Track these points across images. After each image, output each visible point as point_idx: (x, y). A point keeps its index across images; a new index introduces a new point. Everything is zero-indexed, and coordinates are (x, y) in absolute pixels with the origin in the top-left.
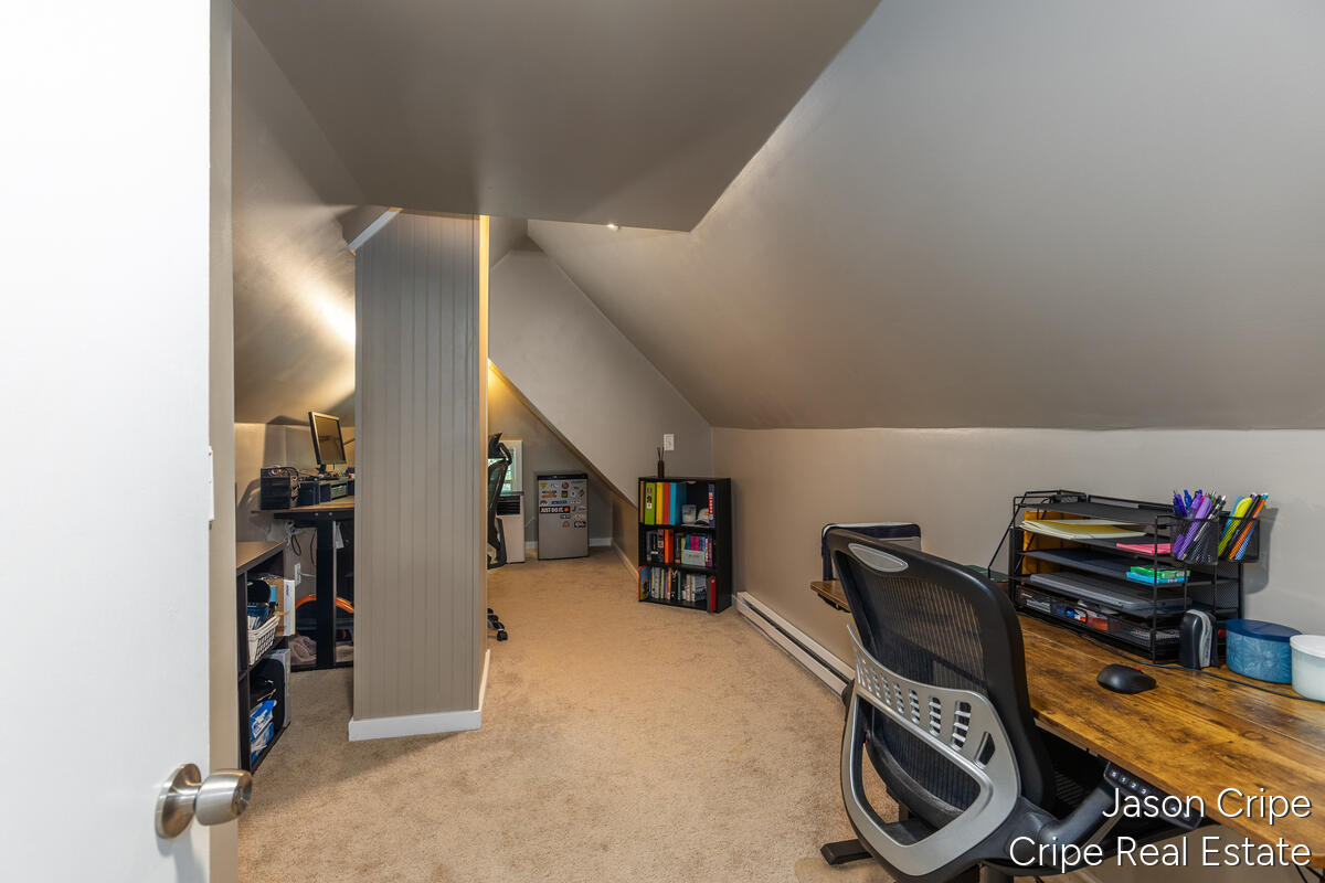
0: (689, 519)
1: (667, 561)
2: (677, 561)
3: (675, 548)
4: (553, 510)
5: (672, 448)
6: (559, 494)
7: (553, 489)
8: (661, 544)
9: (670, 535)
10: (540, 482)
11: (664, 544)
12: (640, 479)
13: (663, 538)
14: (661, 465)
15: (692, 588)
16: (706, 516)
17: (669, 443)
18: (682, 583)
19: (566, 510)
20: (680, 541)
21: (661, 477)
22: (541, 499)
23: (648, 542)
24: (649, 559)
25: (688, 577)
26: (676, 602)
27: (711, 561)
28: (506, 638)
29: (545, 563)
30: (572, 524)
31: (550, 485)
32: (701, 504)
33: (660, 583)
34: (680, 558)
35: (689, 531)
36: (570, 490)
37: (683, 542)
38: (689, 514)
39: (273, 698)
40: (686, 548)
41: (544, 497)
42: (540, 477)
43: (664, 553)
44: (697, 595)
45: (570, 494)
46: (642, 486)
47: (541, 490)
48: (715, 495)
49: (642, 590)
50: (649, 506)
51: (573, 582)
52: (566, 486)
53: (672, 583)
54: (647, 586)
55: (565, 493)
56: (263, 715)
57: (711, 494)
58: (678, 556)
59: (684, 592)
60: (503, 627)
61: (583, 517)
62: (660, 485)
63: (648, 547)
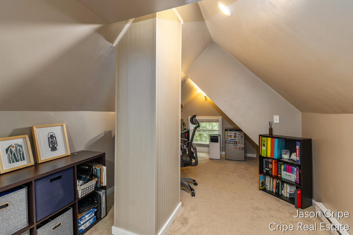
0: (286, 157)
1: (273, 174)
2: (279, 175)
3: (278, 169)
4: (231, 142)
5: (278, 122)
6: (233, 136)
7: (231, 135)
8: (270, 166)
9: (275, 163)
10: (226, 131)
11: (272, 166)
12: (260, 135)
13: (271, 163)
14: (271, 130)
15: (287, 191)
16: (295, 157)
17: (276, 119)
18: (282, 186)
19: (236, 142)
20: (281, 166)
21: (271, 135)
22: (226, 138)
23: (264, 164)
24: (265, 171)
25: (285, 185)
26: (278, 195)
27: (298, 180)
28: (194, 196)
29: (228, 161)
30: (238, 148)
31: (229, 133)
32: (292, 151)
33: (270, 184)
34: (281, 174)
35: (285, 163)
36: (237, 135)
37: (283, 167)
38: (286, 154)
39: (95, 208)
40: (284, 170)
41: (227, 137)
42: (226, 130)
43: (272, 170)
44: (290, 194)
45: (237, 137)
46: (261, 138)
47: (226, 135)
48: (300, 147)
49: (261, 185)
50: (264, 148)
51: (234, 172)
52: (235, 134)
53: (276, 185)
54: (263, 184)
55: (235, 137)
56: (89, 215)
57: (298, 147)
58: (279, 173)
59: (283, 191)
60: (194, 191)
61: (243, 146)
62: (269, 139)
63: (264, 166)
